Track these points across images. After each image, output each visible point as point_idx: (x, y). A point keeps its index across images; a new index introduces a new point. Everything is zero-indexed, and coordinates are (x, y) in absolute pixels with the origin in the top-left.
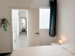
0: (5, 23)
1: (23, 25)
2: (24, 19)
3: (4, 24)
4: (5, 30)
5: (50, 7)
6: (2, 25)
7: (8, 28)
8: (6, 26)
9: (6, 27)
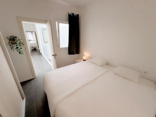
0: (18, 43)
1: (30, 41)
2: (30, 32)
3: (17, 45)
4: (20, 52)
5: (68, 23)
6: (13, 46)
7: (23, 50)
8: (19, 47)
9: (21, 48)
